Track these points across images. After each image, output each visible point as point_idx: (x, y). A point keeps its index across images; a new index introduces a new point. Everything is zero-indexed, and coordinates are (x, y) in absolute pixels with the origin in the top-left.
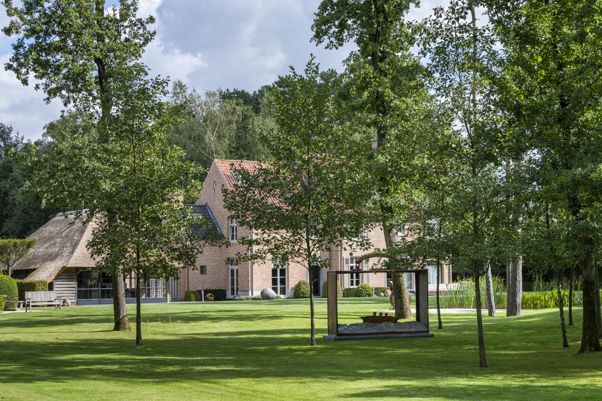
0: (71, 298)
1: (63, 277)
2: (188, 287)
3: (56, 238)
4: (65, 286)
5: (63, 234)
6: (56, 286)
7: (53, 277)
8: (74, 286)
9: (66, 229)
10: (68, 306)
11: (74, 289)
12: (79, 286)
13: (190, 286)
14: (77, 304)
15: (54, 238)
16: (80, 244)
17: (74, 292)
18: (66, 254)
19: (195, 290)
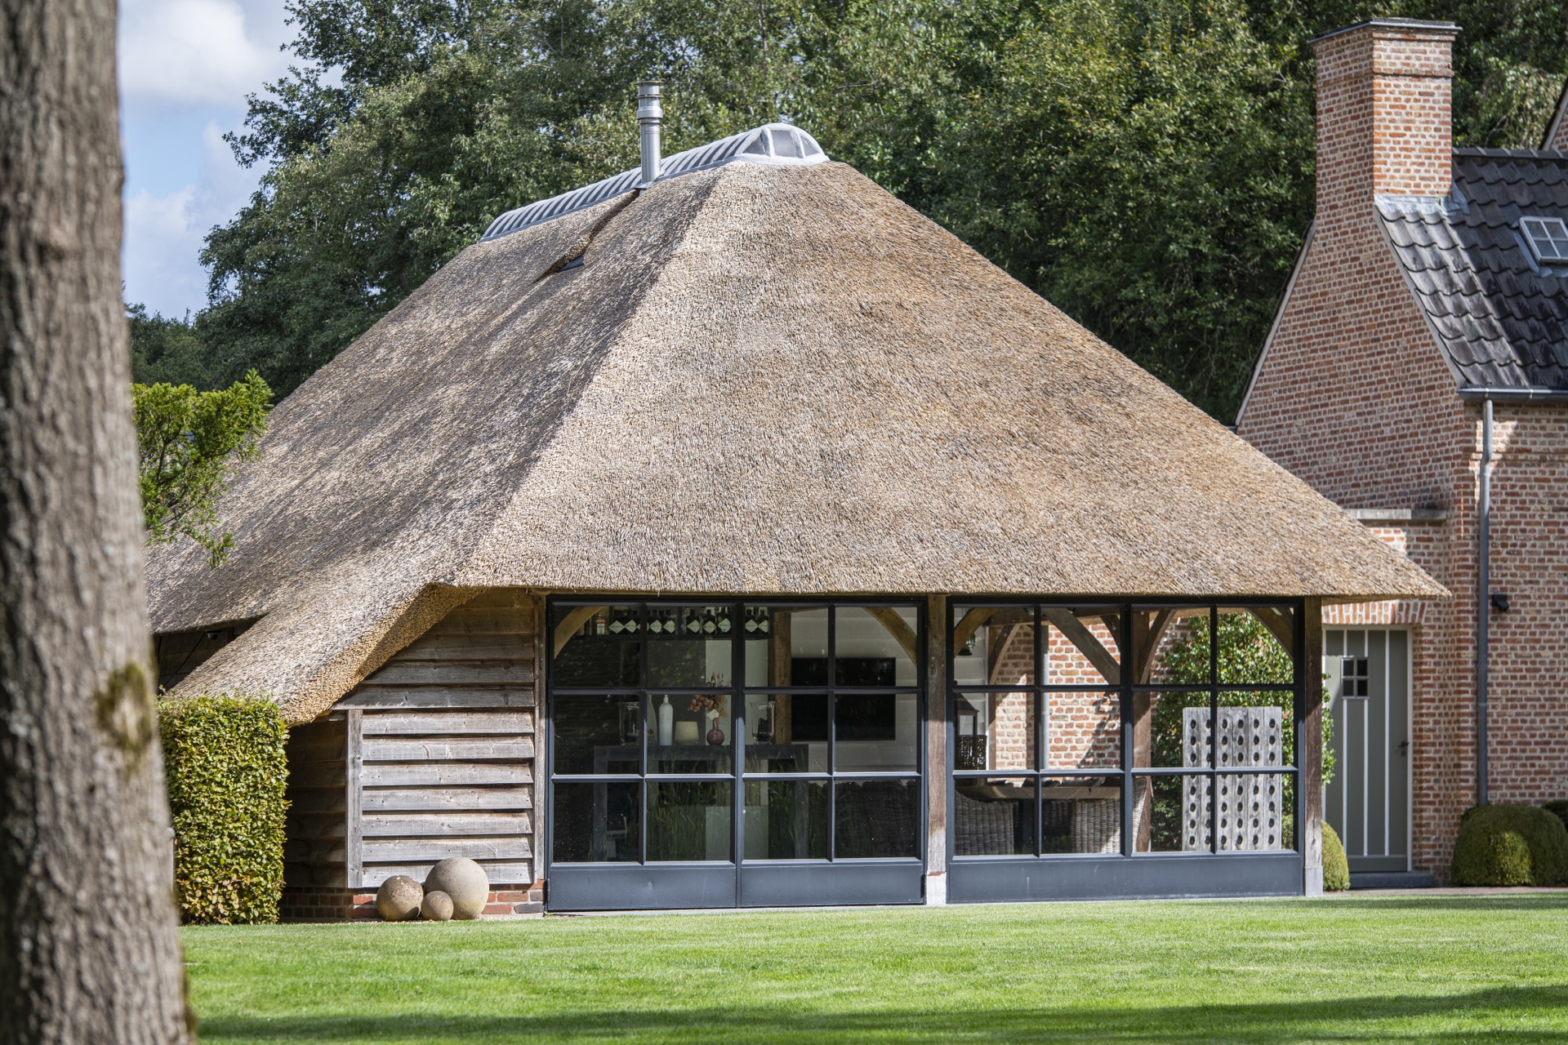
0: (498, 847)
1: (429, 675)
2: (1481, 774)
3: (445, 382)
4: (448, 749)
5: (495, 348)
6: (370, 749)
7: (345, 678)
8: (520, 748)
9: (522, 310)
10: (461, 914)
11: (519, 775)
12: (565, 757)
13: (1497, 767)
14: (552, 901)
15: (431, 384)
16: (583, 409)
17: (521, 799)
18: (476, 489)
19: (1534, 801)
